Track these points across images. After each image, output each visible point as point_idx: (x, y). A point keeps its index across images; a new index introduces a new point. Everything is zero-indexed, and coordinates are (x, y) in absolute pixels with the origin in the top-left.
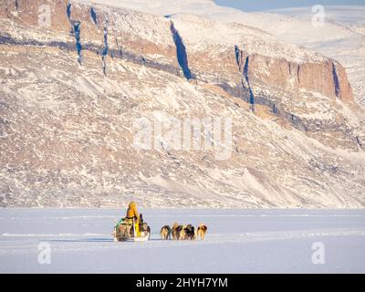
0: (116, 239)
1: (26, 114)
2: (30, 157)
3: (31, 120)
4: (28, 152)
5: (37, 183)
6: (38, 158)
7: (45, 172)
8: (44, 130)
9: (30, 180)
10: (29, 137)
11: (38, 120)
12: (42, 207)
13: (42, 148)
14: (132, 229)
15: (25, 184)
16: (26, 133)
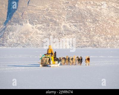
0: (41, 66)
1: (104, 18)
2: (105, 32)
3: (106, 20)
4: (105, 30)
5: (108, 40)
6: (108, 32)
7: (110, 36)
8: (110, 23)
9: (106, 39)
10: (105, 25)
11: (108, 20)
12: (109, 48)
13: (109, 29)
14: (50, 60)
15: (104, 40)
16: (104, 24)
